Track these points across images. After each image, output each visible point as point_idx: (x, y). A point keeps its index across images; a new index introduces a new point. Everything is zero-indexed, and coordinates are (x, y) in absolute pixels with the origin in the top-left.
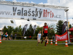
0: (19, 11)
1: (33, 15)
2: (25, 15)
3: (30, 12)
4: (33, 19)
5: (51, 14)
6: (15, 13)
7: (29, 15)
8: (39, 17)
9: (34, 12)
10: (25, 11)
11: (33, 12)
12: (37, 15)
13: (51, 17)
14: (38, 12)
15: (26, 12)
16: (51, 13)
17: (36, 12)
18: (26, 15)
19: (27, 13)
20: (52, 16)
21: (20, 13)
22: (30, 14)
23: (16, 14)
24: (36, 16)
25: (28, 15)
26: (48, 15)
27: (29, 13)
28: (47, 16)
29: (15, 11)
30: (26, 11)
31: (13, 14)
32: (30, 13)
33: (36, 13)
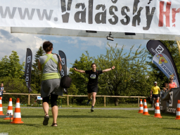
0: (80, 9)
1: (125, 20)
2: (98, 21)
3: (116, 10)
4: (127, 34)
6: (68, 14)
7: (113, 20)
8: (144, 29)
9: (128, 10)
11: (125, 10)
12: (139, 21)
14: (141, 9)
17: (134, 11)
18: (104, 21)
21: (84, 13)
22: (116, 18)
23: (72, 17)
24: (134, 24)
25: (110, 20)
26: (174, 21)
27: (111, 13)
28: (171, 24)
29: (69, 9)
30: (104, 7)
31: (60, 19)
32: (116, 13)
33: (136, 14)
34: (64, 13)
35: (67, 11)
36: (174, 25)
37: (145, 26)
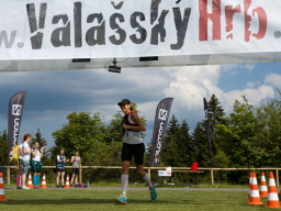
0: (61, 24)
1: (138, 36)
3: (122, 20)
4: (142, 59)
5: (247, 19)
6: (41, 35)
7: (118, 37)
9: (143, 19)
10: (90, 19)
11: (138, 19)
12: (163, 35)
13: (247, 39)
15: (95, 23)
16: (250, 12)
17: (154, 15)
18: (101, 41)
19: (101, 29)
20: (254, 29)
21: (66, 31)
22: (122, 33)
23: (47, 39)
24: (154, 42)
25: (112, 39)
26: (229, 28)
27: (114, 25)
28: (224, 33)
29: (42, 26)
31: (28, 44)
32: (121, 25)
33: (156, 22)
34: (35, 33)
35: (39, 30)
36: (231, 36)
37: (175, 42)
